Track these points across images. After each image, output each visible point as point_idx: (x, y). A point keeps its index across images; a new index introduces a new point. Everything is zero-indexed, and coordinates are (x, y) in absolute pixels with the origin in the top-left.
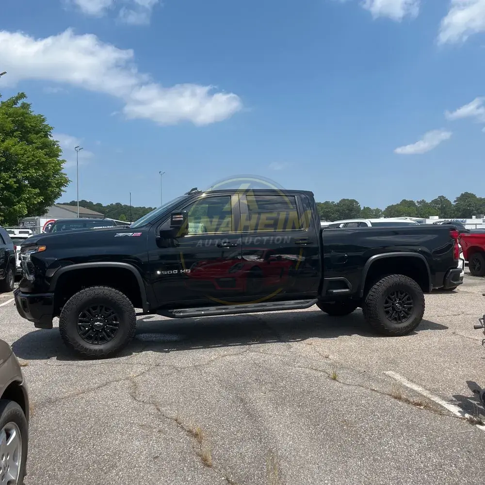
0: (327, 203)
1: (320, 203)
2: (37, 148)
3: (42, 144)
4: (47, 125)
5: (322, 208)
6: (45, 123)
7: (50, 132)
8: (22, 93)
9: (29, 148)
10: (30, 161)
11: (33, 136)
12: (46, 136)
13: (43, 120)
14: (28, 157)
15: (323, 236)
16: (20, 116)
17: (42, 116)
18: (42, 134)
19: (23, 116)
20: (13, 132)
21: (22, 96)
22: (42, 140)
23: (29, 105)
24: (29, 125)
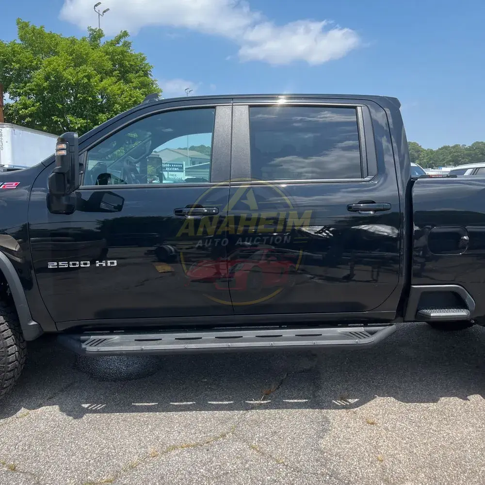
0: (456, 146)
1: (449, 147)
2: (135, 88)
3: (140, 83)
4: (147, 64)
5: (450, 153)
6: (146, 62)
7: (150, 71)
8: (125, 32)
9: (126, 87)
10: (127, 102)
11: (131, 76)
12: (146, 74)
13: (144, 59)
14: (125, 98)
15: (413, 194)
16: (119, 55)
17: (143, 54)
18: (141, 73)
19: (122, 54)
20: (112, 71)
21: (125, 34)
22: (141, 79)
23: (130, 43)
24: (127, 63)
